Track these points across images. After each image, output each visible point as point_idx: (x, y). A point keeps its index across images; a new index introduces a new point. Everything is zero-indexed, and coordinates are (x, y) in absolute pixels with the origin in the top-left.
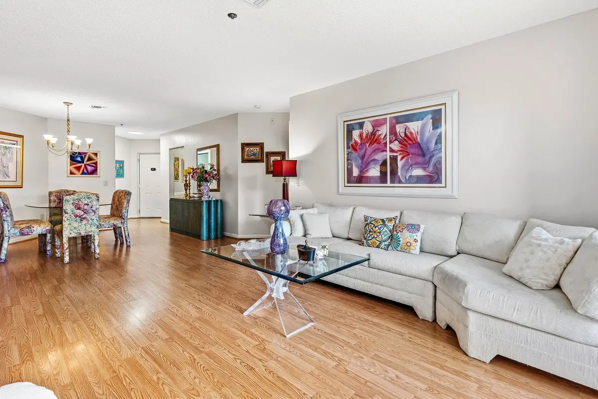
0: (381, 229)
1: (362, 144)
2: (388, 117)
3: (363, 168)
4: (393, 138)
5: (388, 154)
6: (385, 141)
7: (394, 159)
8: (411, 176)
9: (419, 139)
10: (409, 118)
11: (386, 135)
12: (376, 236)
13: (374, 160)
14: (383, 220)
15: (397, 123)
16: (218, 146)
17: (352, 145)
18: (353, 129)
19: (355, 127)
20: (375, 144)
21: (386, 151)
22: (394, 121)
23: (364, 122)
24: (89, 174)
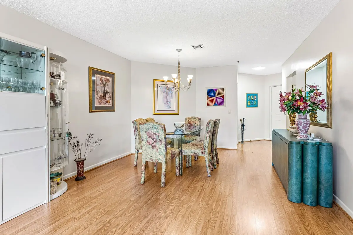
24: (218, 105)
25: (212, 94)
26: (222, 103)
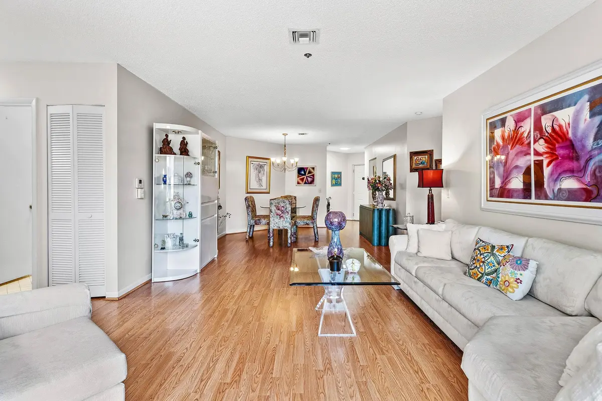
0: (486, 259)
1: (505, 147)
2: (532, 107)
3: (506, 179)
4: (537, 136)
5: (532, 158)
6: (528, 141)
7: (539, 165)
8: (560, 190)
9: (570, 135)
10: (558, 105)
11: (530, 132)
12: (478, 266)
13: (517, 167)
14: (493, 247)
15: (543, 115)
16: (395, 156)
17: (494, 148)
18: (495, 127)
19: (497, 125)
20: (517, 146)
21: (529, 154)
22: (539, 112)
23: (506, 117)
24: (309, 184)
25: (303, 173)
26: (312, 182)
